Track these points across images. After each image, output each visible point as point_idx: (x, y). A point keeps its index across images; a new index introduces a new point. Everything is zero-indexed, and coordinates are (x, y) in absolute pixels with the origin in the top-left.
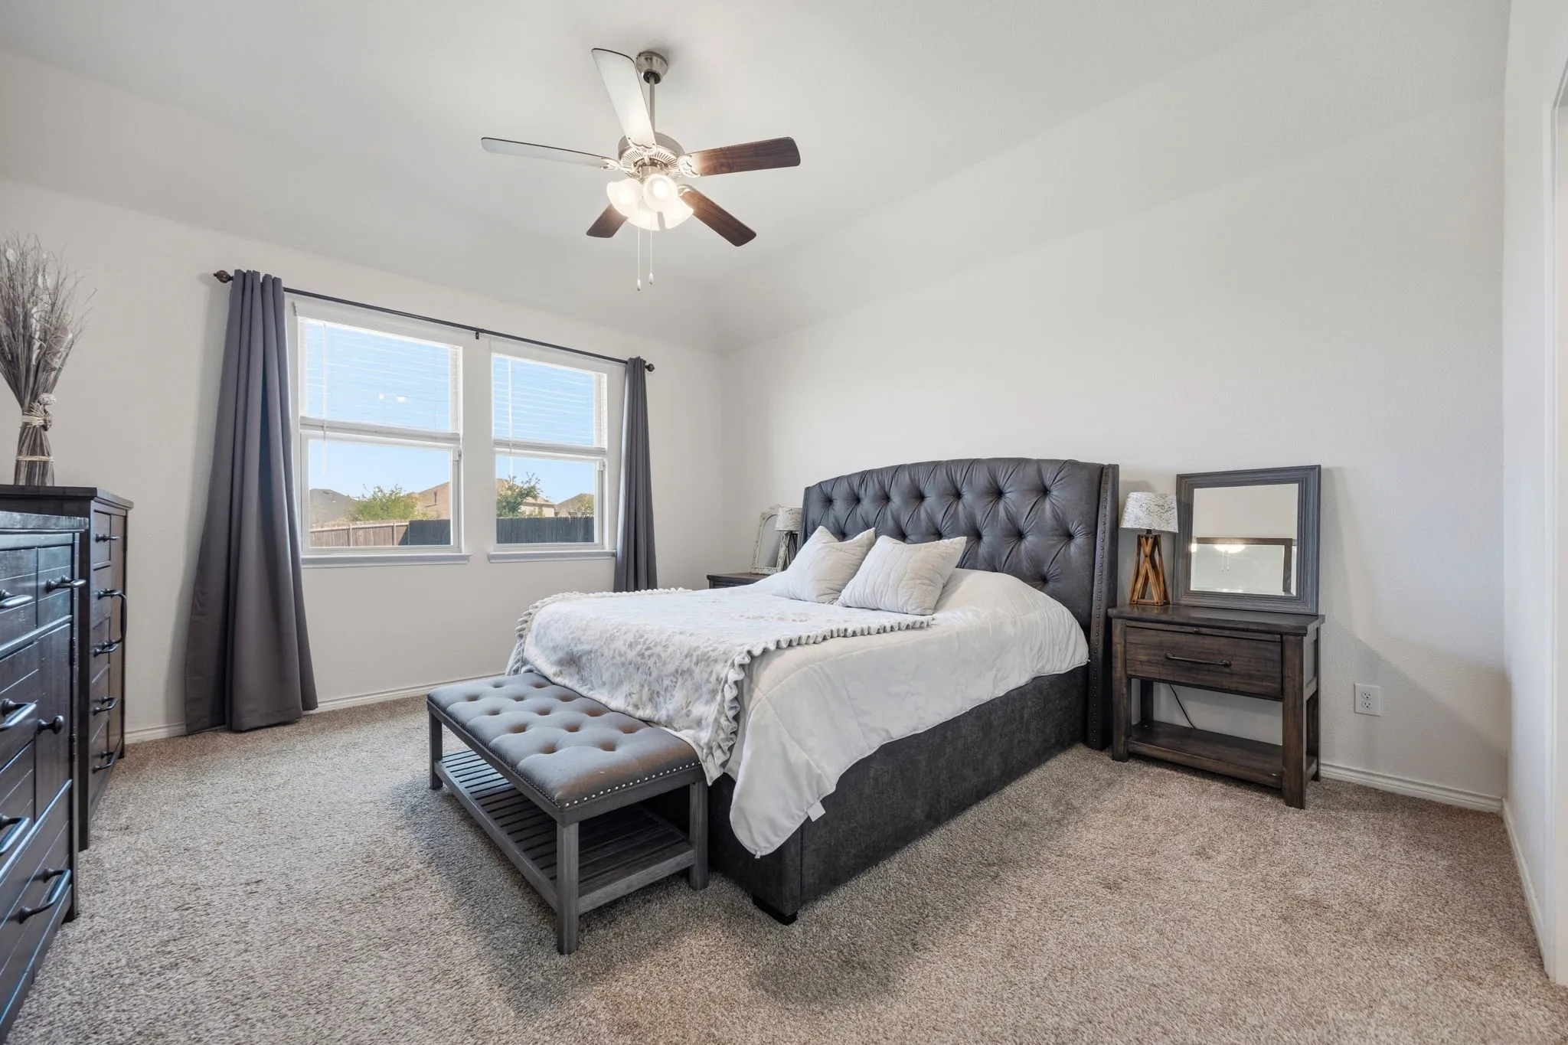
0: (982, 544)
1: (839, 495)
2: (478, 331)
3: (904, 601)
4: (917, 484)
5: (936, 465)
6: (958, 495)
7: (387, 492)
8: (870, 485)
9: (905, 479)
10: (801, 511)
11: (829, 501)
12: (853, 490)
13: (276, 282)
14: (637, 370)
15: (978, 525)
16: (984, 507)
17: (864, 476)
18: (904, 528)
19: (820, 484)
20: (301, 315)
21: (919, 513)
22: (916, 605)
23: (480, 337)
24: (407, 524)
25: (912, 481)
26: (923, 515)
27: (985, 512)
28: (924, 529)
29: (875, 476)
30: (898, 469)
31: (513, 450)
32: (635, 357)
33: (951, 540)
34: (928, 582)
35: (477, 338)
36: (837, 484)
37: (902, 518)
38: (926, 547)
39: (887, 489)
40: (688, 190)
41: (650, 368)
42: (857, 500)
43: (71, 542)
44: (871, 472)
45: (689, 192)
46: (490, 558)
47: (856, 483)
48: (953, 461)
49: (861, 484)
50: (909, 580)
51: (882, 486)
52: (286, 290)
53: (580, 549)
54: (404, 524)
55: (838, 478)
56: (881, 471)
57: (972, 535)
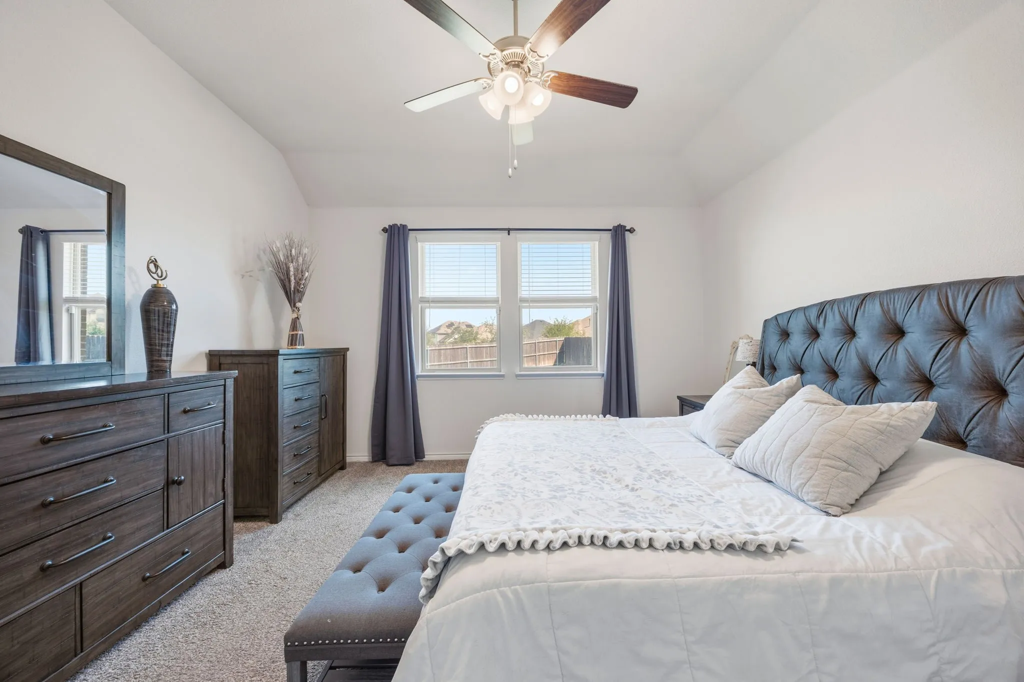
0: (1006, 405)
1: (797, 326)
2: (509, 230)
3: (798, 483)
4: (893, 316)
5: (922, 290)
6: (961, 331)
7: (560, 321)
8: (830, 317)
9: (874, 309)
10: (759, 343)
11: (785, 335)
12: (811, 325)
13: (404, 227)
14: (619, 234)
15: (998, 377)
16: (1010, 350)
17: (822, 308)
18: (873, 370)
19: (776, 317)
20: (419, 242)
21: (895, 352)
22: (816, 495)
23: (510, 234)
24: (563, 339)
25: (885, 312)
26: (901, 356)
27: (1010, 358)
28: (902, 374)
29: (836, 307)
30: (864, 298)
31: (531, 304)
32: (616, 225)
33: (903, 405)
34: (844, 464)
35: (509, 234)
36: (794, 316)
37: (870, 357)
38: (853, 412)
39: (851, 321)
40: (553, 75)
41: (631, 231)
42: (814, 334)
43: (223, 383)
44: (832, 302)
45: (554, 77)
46: (517, 376)
47: (813, 314)
48: (950, 284)
49: (818, 317)
50: (809, 457)
51: (844, 319)
52: (410, 230)
53: (588, 370)
54: (561, 339)
55: (794, 310)
56: (843, 300)
57: (987, 389)
